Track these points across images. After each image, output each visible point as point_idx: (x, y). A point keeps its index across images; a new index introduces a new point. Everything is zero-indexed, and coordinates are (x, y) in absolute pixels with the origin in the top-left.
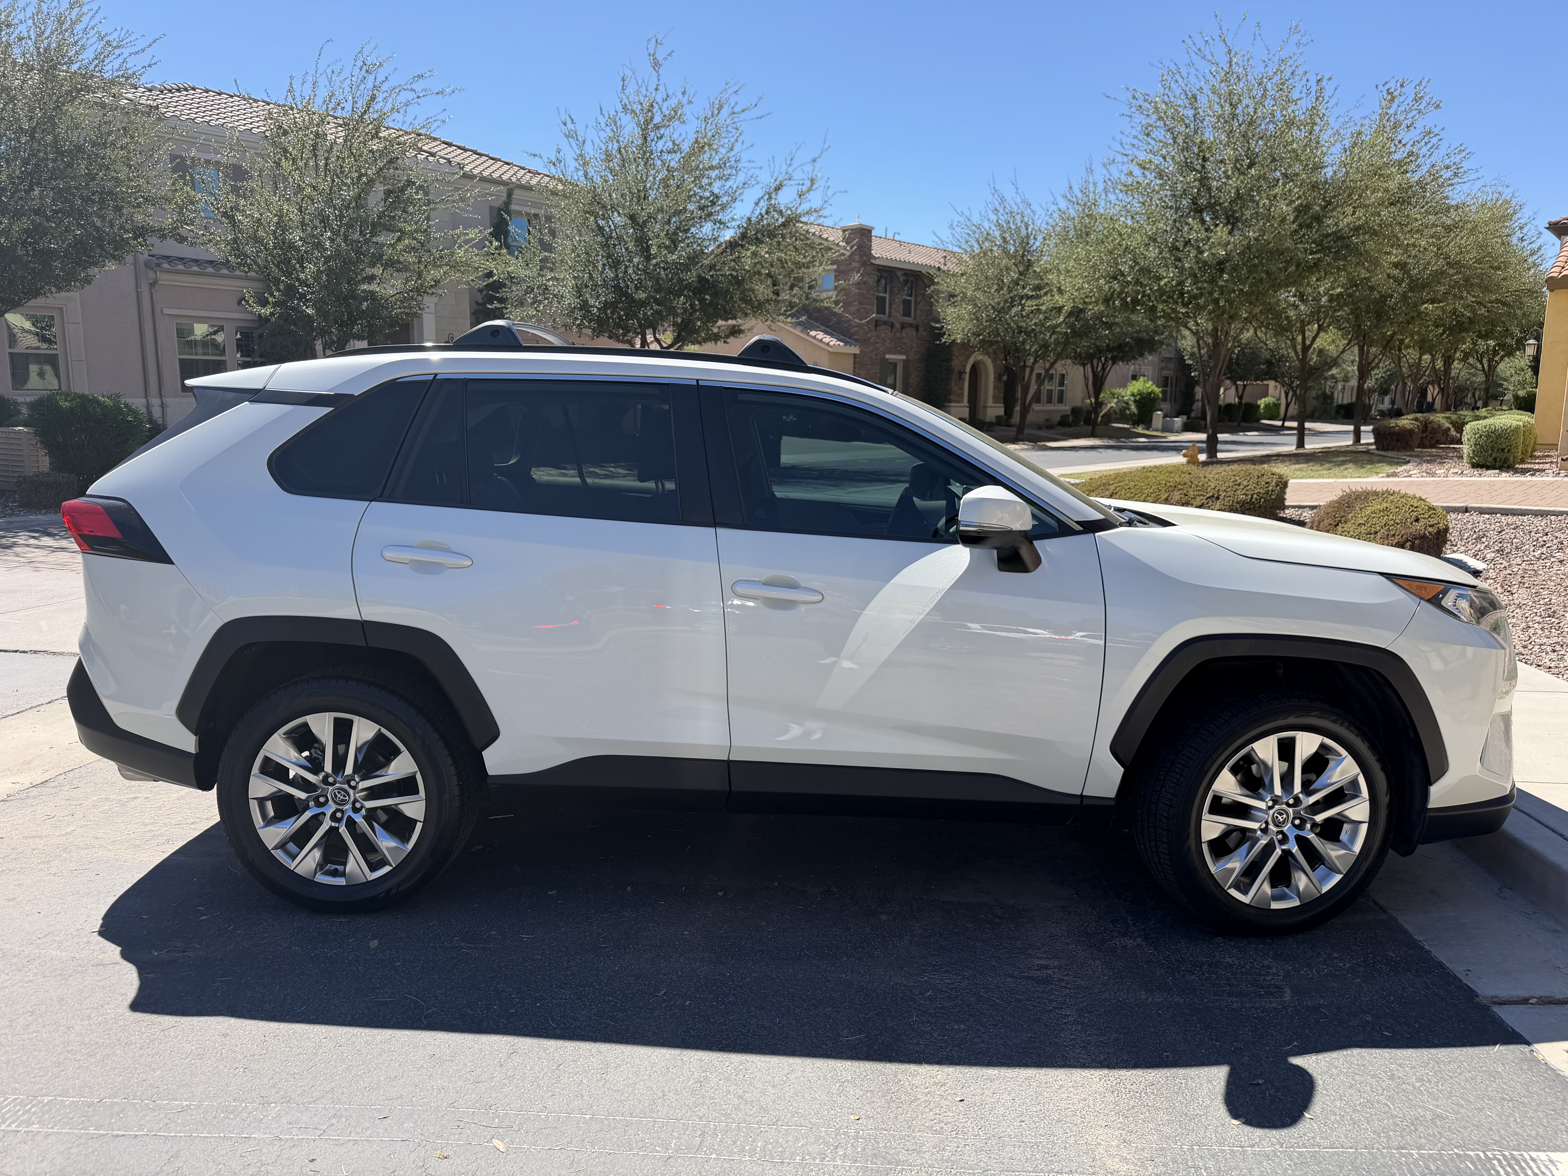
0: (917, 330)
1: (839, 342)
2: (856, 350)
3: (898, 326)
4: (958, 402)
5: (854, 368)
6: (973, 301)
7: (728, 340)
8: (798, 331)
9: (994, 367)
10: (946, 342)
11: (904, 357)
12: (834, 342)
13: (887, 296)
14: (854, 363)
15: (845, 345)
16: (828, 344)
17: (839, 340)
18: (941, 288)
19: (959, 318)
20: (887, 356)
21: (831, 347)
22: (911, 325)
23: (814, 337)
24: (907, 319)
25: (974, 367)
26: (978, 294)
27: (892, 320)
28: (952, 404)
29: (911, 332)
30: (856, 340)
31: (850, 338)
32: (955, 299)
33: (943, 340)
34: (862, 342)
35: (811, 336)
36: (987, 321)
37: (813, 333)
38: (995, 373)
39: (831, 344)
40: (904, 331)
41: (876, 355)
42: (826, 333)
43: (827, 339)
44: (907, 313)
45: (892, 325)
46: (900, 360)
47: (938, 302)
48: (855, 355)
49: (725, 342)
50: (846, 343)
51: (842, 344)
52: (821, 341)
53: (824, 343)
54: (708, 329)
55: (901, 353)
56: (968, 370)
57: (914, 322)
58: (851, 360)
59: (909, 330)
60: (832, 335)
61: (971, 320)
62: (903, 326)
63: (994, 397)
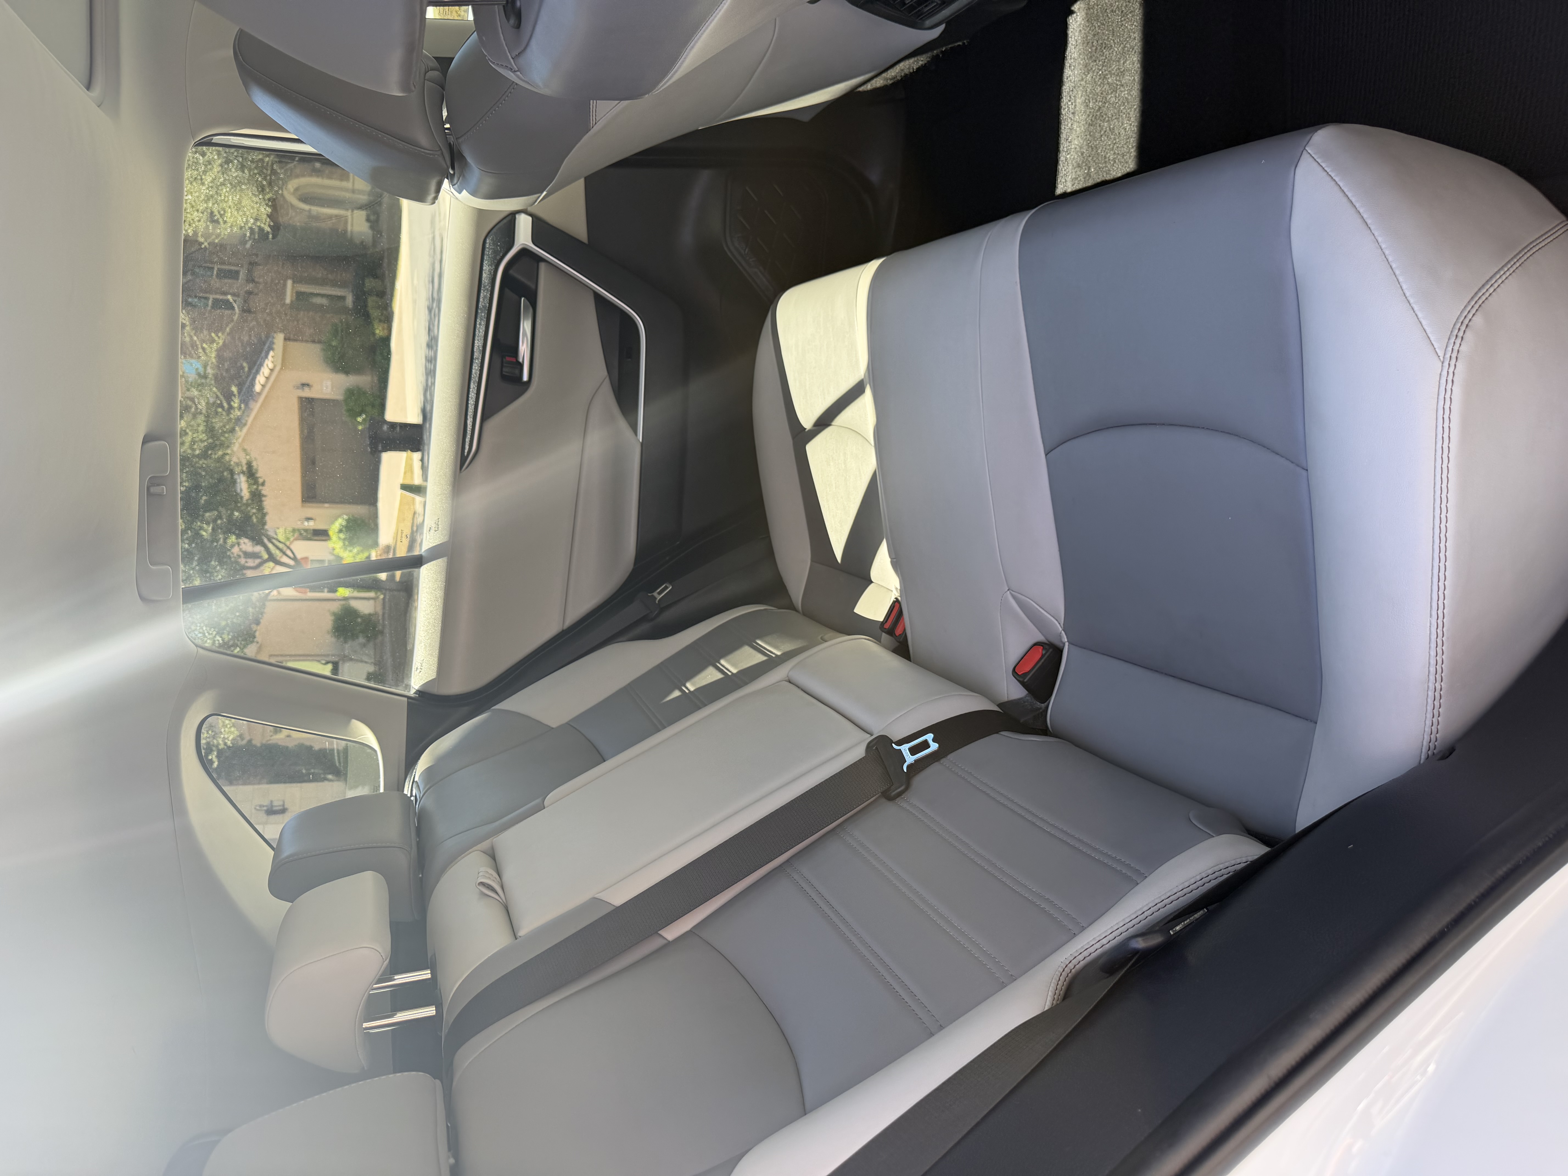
0: (256, 264)
1: (270, 357)
2: (279, 338)
3: (250, 287)
4: (346, 222)
5: (302, 341)
6: (217, 187)
7: (261, 481)
8: (256, 406)
9: (303, 176)
10: (269, 226)
11: (289, 283)
12: (268, 363)
13: (211, 297)
14: (296, 340)
15: (273, 349)
16: (272, 370)
17: (266, 357)
18: (201, 230)
19: (238, 207)
20: (288, 301)
21: (275, 366)
22: (250, 271)
23: (263, 386)
24: (242, 275)
25: (305, 199)
26: (208, 179)
27: (242, 293)
28: (349, 228)
29: (258, 272)
30: (267, 337)
31: (264, 344)
32: (216, 213)
33: (269, 230)
34: (270, 329)
35: (262, 390)
36: (243, 172)
37: (258, 388)
38: (311, 176)
39: (271, 366)
40: (256, 280)
41: (286, 314)
42: (258, 372)
43: (265, 371)
44: (234, 275)
45: (250, 293)
46: (293, 287)
47: (219, 235)
48: (285, 339)
49: (263, 484)
50: (271, 348)
51: (271, 353)
52: (267, 378)
53: (270, 374)
54: (247, 505)
55: (285, 285)
56: (306, 207)
57: (246, 266)
58: (291, 344)
59: (256, 274)
60: (261, 365)
61: (242, 190)
62: (250, 279)
63: (341, 180)
